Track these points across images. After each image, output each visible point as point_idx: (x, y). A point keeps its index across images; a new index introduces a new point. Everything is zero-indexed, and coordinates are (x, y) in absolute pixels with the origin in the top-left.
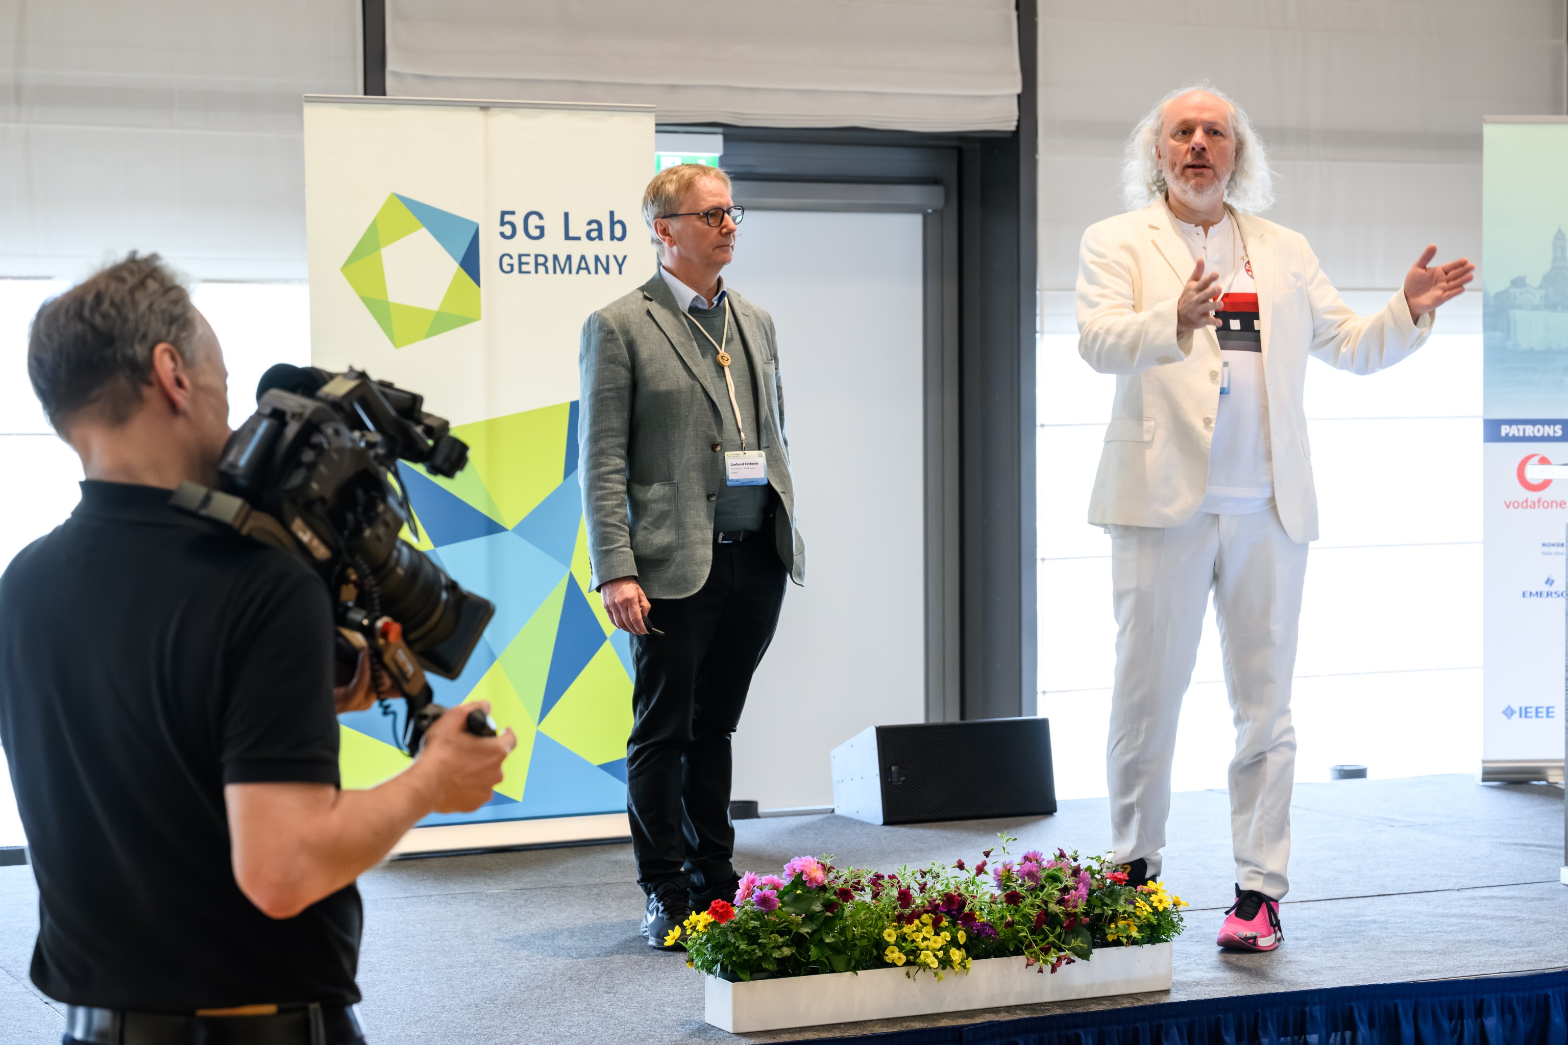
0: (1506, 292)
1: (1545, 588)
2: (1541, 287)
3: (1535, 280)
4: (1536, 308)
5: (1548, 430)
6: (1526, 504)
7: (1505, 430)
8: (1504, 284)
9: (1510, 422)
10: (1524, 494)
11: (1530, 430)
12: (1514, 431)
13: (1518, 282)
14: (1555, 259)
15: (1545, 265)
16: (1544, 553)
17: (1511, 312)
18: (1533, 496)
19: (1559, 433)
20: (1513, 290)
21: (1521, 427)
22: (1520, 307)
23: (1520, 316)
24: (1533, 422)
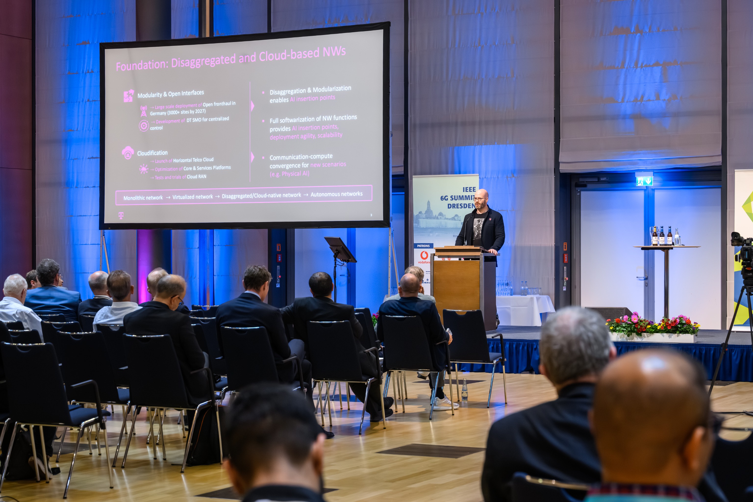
0: (418, 215)
1: (427, 281)
2: (425, 214)
3: (424, 212)
4: (424, 218)
5: (427, 246)
6: (423, 263)
7: (418, 246)
8: (418, 213)
9: (419, 244)
10: (422, 260)
11: (423, 246)
12: (420, 246)
13: (420, 213)
14: (428, 207)
15: (426, 209)
16: (426, 273)
17: (419, 219)
18: (424, 261)
19: (429, 246)
20: (419, 214)
21: (421, 245)
22: (421, 218)
23: (421, 220)
24: (424, 244)
